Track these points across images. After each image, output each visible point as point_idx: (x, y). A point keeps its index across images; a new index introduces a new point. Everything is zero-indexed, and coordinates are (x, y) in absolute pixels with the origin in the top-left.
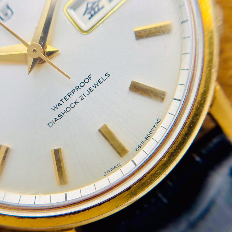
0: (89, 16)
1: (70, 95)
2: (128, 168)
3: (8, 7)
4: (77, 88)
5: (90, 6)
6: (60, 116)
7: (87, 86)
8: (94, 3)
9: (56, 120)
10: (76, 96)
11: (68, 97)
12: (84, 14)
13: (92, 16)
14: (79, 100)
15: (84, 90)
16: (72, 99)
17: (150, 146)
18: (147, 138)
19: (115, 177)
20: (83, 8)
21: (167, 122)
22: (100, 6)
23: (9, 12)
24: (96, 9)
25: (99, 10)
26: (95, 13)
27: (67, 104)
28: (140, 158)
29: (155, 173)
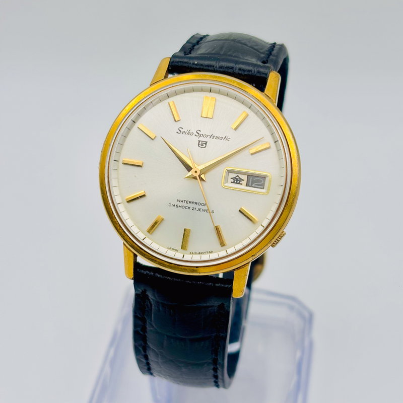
0: (233, 181)
1: (190, 202)
2: (179, 256)
3: (206, 144)
4: (196, 203)
5: (238, 178)
6: (177, 206)
7: (201, 207)
8: (240, 179)
9: (174, 206)
10: (192, 206)
11: (188, 202)
12: (231, 178)
13: (234, 182)
14: (191, 208)
15: (198, 207)
16: (189, 205)
17: (196, 258)
18: (199, 253)
19: (171, 253)
20: (234, 175)
21: (214, 256)
22: (241, 183)
23: (205, 145)
24: (238, 182)
25: (239, 183)
26: (236, 183)
27: (185, 204)
28: (188, 257)
29: (186, 270)
